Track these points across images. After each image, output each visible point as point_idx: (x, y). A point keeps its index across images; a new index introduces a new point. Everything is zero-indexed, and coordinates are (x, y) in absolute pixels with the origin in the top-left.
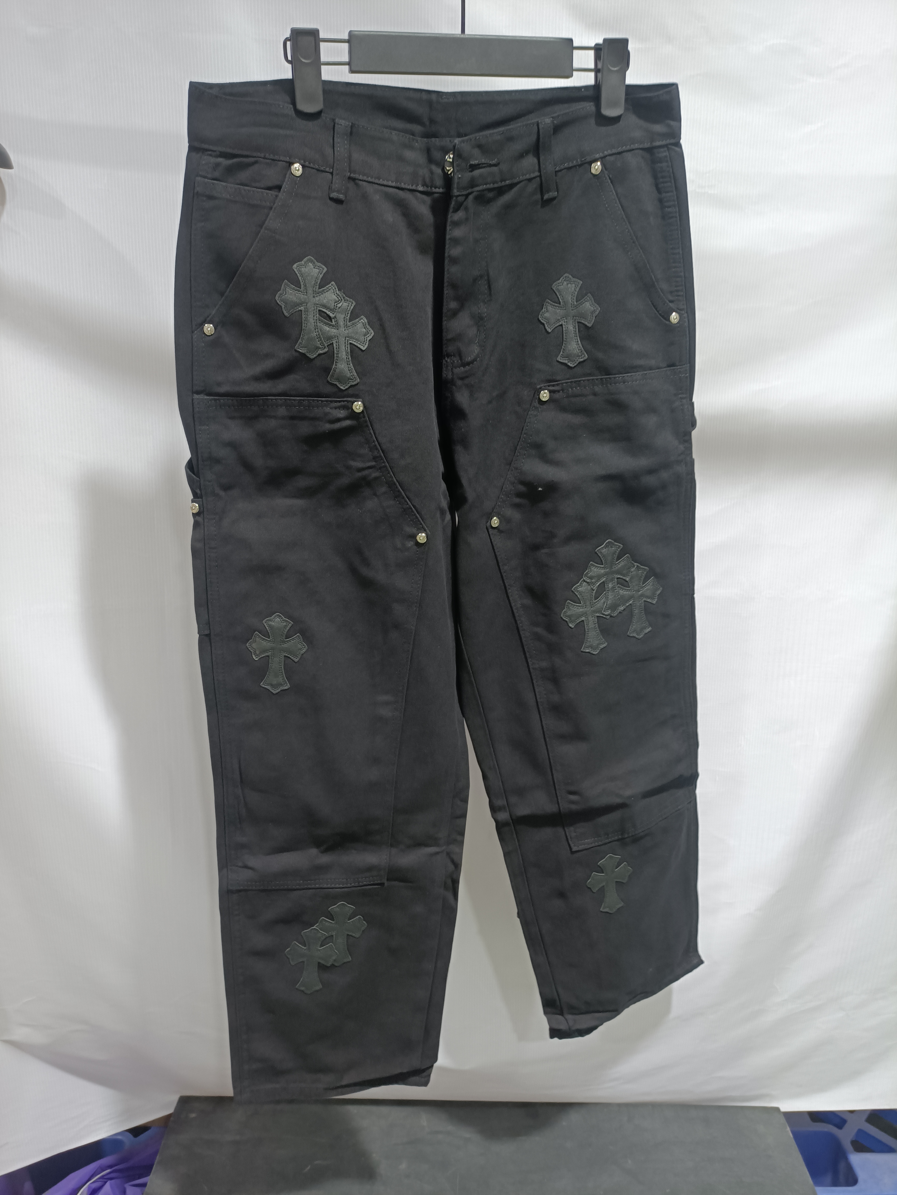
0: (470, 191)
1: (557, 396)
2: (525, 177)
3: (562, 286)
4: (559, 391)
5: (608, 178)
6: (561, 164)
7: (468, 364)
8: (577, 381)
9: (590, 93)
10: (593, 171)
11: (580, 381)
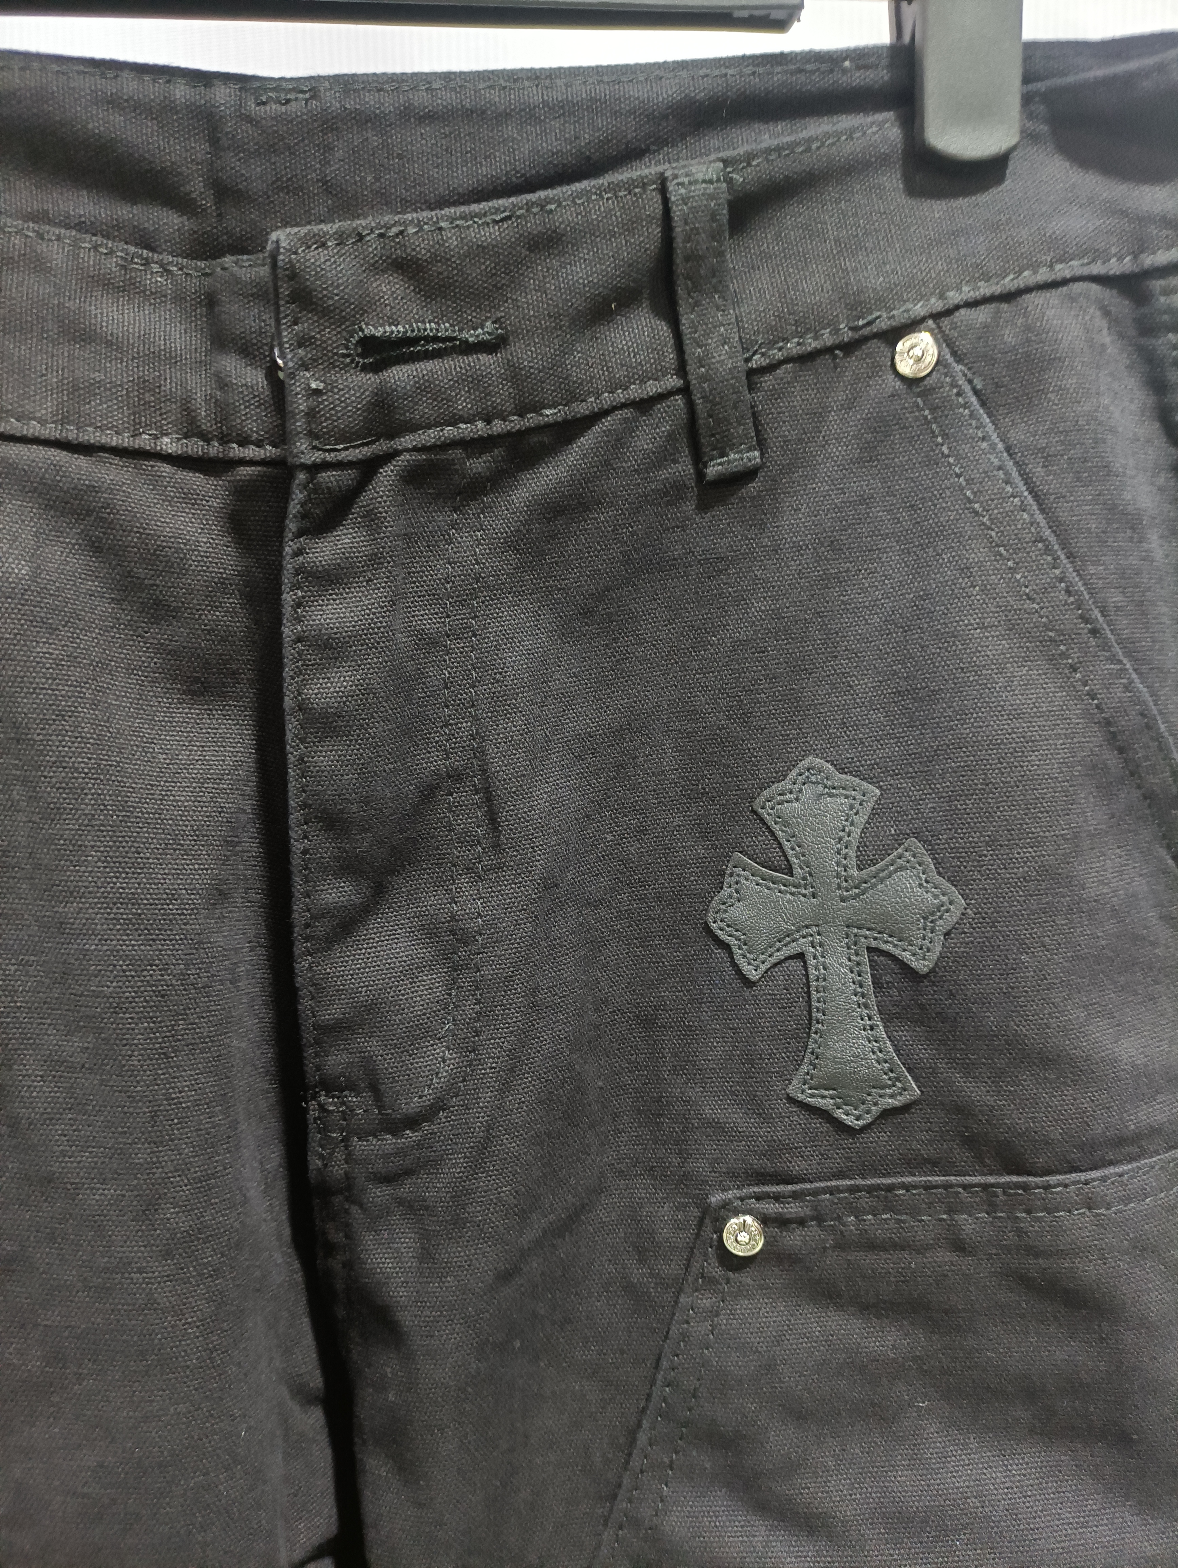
0: (381, 447)
1: (794, 1239)
2: (621, 396)
3: (795, 804)
4: (801, 1222)
5: (967, 388)
6: (771, 344)
7: (413, 1122)
8: (878, 1187)
9: (880, 76)
10: (905, 367)
11: (890, 1188)
